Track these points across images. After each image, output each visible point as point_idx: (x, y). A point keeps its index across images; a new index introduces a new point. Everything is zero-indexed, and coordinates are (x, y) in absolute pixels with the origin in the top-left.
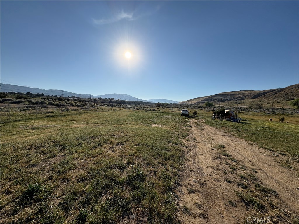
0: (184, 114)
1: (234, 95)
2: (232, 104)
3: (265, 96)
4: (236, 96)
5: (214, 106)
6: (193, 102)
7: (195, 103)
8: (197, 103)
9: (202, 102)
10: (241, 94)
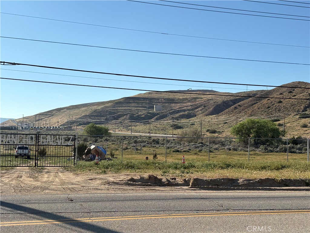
0: (20, 154)
1: (171, 101)
2: (164, 129)
3: (236, 108)
4: (176, 107)
5: (109, 135)
6: (56, 122)
7: (64, 125)
8: (69, 125)
9: (85, 120)
10: (189, 101)
